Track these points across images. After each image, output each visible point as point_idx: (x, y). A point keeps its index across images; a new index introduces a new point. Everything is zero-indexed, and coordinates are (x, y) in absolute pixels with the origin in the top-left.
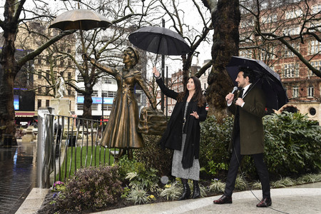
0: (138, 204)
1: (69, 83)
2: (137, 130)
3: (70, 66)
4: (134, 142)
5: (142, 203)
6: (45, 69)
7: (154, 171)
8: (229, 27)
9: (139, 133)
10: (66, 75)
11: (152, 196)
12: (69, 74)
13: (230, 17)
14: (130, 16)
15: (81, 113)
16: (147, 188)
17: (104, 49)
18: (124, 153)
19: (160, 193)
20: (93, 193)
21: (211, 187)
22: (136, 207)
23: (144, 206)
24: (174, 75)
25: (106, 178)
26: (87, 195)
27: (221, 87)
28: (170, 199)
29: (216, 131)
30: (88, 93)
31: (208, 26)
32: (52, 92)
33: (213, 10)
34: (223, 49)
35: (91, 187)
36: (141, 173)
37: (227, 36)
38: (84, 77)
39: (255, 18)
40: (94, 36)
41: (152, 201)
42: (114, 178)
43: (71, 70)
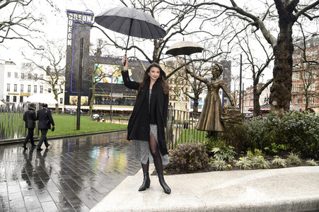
0: (219, 170)
1: (186, 93)
2: (221, 119)
3: (187, 84)
4: (218, 127)
5: (222, 170)
6: (174, 86)
7: (231, 147)
8: (285, 56)
9: (222, 122)
10: (184, 89)
11: (229, 165)
12: (187, 89)
13: (286, 49)
14: (220, 54)
15: (192, 110)
16: (227, 160)
17: (205, 74)
18: (211, 135)
19: (235, 163)
20: (188, 161)
21: (273, 161)
22: (217, 172)
23: (223, 172)
24: (248, 89)
25: (197, 151)
26: (184, 161)
27: (280, 94)
28: (243, 169)
29: (278, 122)
30: (196, 99)
31: (270, 58)
32: (177, 98)
33: (274, 45)
34: (281, 69)
35: (187, 156)
36: (222, 148)
37: (284, 61)
38: (194, 90)
39: (303, 52)
40: (200, 67)
41: (229, 169)
42: (203, 152)
43: (187, 86)
